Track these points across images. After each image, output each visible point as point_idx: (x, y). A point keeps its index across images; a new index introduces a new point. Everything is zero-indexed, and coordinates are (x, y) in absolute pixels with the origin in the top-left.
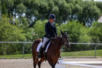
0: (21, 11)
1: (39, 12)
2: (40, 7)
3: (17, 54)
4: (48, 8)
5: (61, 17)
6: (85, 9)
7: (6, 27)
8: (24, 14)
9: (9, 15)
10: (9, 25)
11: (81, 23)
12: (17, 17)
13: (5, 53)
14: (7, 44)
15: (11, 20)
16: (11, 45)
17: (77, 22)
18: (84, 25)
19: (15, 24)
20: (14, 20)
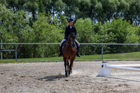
0: (60, 8)
1: (80, 10)
2: (81, 4)
3: (56, 56)
4: (90, 4)
5: (105, 15)
6: (132, 5)
7: (43, 27)
8: (63, 12)
9: (47, 13)
10: (47, 24)
11: (127, 21)
12: (55, 15)
13: (43, 55)
14: (45, 45)
15: (49, 18)
16: (49, 46)
17: (123, 20)
18: (131, 23)
19: (53, 23)
20: (52, 19)
